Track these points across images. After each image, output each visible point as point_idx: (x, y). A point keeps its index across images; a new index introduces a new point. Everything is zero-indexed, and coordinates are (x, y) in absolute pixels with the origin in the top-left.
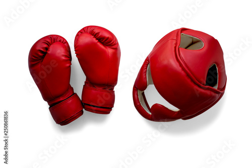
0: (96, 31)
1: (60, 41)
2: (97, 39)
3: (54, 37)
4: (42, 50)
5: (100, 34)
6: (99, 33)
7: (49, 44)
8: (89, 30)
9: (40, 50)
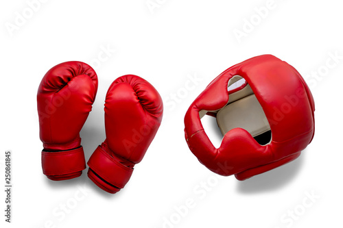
0: (141, 87)
1: (89, 74)
2: (138, 98)
3: (85, 66)
4: (62, 77)
5: (145, 94)
6: (144, 91)
7: (74, 74)
8: (133, 82)
9: (59, 78)
